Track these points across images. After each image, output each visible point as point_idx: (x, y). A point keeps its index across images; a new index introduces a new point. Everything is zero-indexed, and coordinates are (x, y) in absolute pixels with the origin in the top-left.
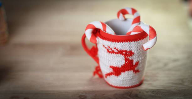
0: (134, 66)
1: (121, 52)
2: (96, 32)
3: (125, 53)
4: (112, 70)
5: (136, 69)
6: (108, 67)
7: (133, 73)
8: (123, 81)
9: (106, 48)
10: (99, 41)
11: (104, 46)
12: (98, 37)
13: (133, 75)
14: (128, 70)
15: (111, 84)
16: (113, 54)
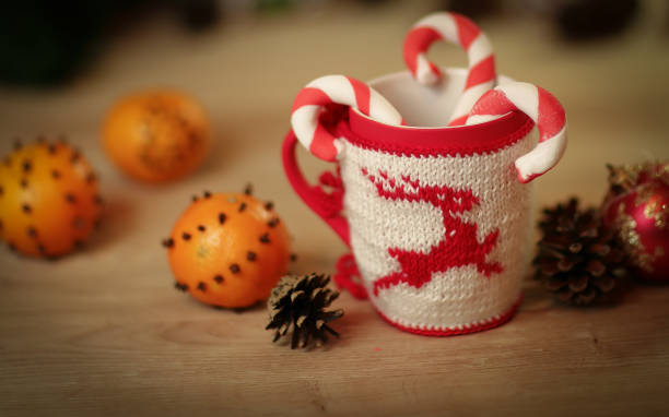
0: (482, 246)
1: (428, 194)
2: (334, 119)
3: (443, 197)
4: (398, 264)
5: (488, 258)
6: (383, 254)
7: (477, 275)
8: (440, 305)
9: (372, 179)
10: (345, 149)
11: (364, 171)
12: (343, 139)
13: (478, 284)
14: (459, 264)
15: (394, 319)
16: (399, 203)
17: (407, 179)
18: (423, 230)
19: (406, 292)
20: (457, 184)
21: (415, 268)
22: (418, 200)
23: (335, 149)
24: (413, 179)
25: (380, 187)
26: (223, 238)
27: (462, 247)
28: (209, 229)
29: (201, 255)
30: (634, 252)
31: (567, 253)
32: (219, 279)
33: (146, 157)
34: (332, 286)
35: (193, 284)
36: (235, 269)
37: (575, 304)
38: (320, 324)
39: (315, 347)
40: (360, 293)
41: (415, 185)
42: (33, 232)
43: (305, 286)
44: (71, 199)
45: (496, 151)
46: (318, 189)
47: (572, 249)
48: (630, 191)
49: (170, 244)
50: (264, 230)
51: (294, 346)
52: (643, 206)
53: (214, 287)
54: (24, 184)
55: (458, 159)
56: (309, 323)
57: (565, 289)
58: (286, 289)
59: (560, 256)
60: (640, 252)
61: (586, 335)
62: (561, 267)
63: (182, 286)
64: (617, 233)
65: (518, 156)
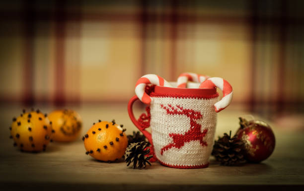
1: (186, 112)
3: (191, 114)
4: (172, 139)
6: (166, 137)
7: (199, 145)
8: (186, 156)
9: (165, 108)
11: (162, 106)
13: (200, 148)
14: (194, 139)
16: (175, 116)
17: (179, 107)
18: (182, 126)
19: (174, 151)
20: (195, 109)
21: (179, 141)
22: (182, 114)
23: (150, 100)
24: (181, 107)
25: (168, 111)
27: (196, 133)
28: (102, 129)
29: (99, 139)
32: (106, 147)
35: (95, 150)
36: (112, 144)
41: (181, 109)
43: (141, 144)
50: (121, 132)
51: (134, 169)
52: (252, 132)
54: (29, 121)
55: (197, 100)
57: (227, 157)
58: (133, 146)
60: (250, 147)
62: (226, 147)
65: (215, 103)
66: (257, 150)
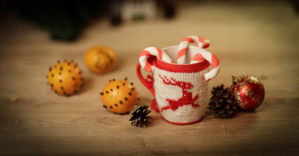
0: (193, 99)
1: (178, 84)
2: (152, 59)
3: (182, 85)
4: (169, 103)
5: (195, 103)
6: (164, 100)
7: (192, 108)
8: (180, 116)
9: (162, 78)
10: (154, 69)
11: (160, 76)
12: (154, 66)
13: (192, 110)
14: (186, 104)
15: (167, 119)
16: (170, 86)
17: (172, 79)
18: (176, 94)
19: (170, 112)
20: (187, 81)
21: (173, 105)
22: (175, 85)
23: (151, 69)
24: (174, 79)
25: (164, 81)
26: (118, 93)
27: (188, 99)
28: (114, 90)
29: (111, 98)
30: (239, 102)
31: (219, 102)
32: (116, 105)
33: (97, 66)
34: (149, 109)
35: (108, 106)
36: (121, 102)
37: (221, 117)
38: (145, 120)
39: (143, 127)
40: (158, 111)
41: (174, 81)
42: (62, 88)
43: (141, 109)
44: (74, 79)
45: (199, 72)
46: (146, 80)
47: (220, 101)
48: (239, 84)
49: (102, 94)
50: (130, 91)
51: (137, 126)
52: (242, 89)
53: (114, 107)
54: (60, 74)
55: (187, 74)
56: (142, 120)
57: (218, 113)
58: (136, 109)
59: (217, 102)
60: (240, 102)
61: (223, 126)
62: (217, 106)
63: (105, 107)
64: (234, 96)
65: (205, 73)
66: (246, 105)
